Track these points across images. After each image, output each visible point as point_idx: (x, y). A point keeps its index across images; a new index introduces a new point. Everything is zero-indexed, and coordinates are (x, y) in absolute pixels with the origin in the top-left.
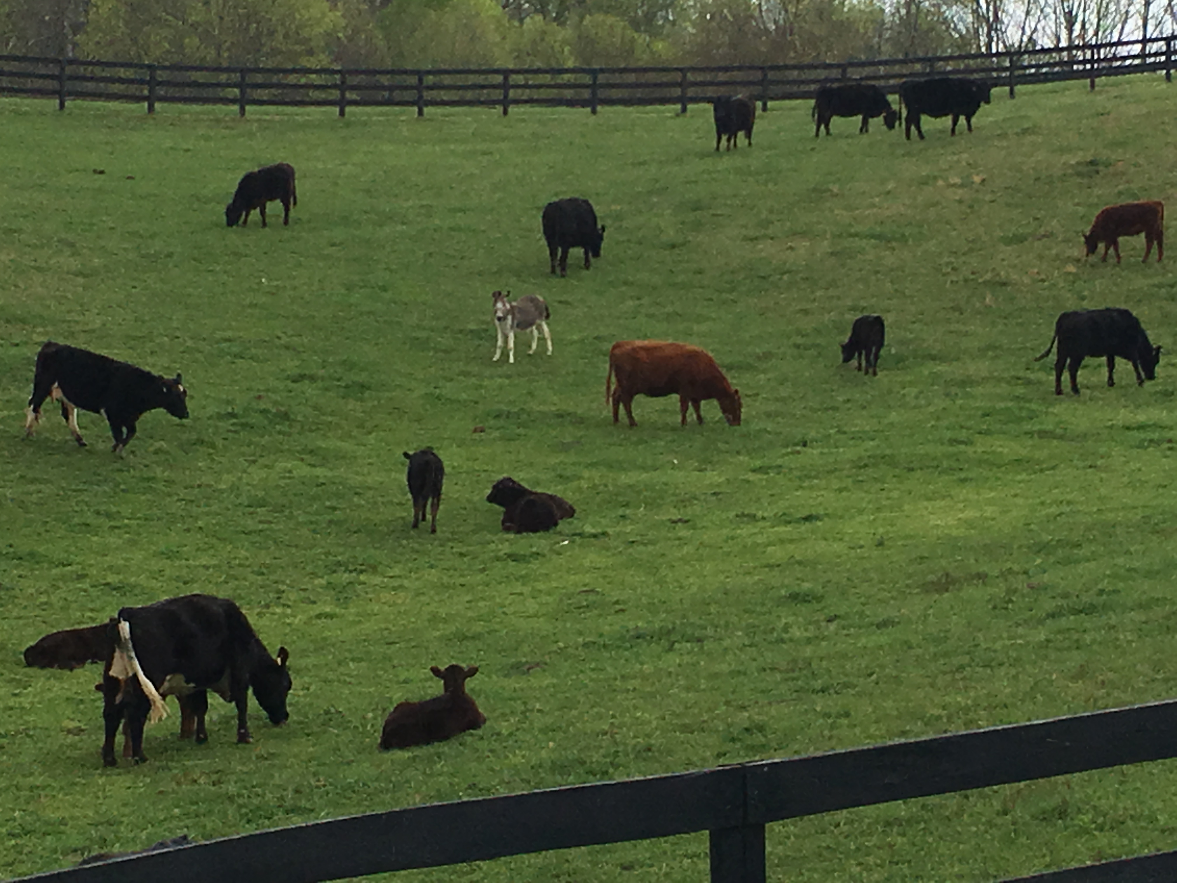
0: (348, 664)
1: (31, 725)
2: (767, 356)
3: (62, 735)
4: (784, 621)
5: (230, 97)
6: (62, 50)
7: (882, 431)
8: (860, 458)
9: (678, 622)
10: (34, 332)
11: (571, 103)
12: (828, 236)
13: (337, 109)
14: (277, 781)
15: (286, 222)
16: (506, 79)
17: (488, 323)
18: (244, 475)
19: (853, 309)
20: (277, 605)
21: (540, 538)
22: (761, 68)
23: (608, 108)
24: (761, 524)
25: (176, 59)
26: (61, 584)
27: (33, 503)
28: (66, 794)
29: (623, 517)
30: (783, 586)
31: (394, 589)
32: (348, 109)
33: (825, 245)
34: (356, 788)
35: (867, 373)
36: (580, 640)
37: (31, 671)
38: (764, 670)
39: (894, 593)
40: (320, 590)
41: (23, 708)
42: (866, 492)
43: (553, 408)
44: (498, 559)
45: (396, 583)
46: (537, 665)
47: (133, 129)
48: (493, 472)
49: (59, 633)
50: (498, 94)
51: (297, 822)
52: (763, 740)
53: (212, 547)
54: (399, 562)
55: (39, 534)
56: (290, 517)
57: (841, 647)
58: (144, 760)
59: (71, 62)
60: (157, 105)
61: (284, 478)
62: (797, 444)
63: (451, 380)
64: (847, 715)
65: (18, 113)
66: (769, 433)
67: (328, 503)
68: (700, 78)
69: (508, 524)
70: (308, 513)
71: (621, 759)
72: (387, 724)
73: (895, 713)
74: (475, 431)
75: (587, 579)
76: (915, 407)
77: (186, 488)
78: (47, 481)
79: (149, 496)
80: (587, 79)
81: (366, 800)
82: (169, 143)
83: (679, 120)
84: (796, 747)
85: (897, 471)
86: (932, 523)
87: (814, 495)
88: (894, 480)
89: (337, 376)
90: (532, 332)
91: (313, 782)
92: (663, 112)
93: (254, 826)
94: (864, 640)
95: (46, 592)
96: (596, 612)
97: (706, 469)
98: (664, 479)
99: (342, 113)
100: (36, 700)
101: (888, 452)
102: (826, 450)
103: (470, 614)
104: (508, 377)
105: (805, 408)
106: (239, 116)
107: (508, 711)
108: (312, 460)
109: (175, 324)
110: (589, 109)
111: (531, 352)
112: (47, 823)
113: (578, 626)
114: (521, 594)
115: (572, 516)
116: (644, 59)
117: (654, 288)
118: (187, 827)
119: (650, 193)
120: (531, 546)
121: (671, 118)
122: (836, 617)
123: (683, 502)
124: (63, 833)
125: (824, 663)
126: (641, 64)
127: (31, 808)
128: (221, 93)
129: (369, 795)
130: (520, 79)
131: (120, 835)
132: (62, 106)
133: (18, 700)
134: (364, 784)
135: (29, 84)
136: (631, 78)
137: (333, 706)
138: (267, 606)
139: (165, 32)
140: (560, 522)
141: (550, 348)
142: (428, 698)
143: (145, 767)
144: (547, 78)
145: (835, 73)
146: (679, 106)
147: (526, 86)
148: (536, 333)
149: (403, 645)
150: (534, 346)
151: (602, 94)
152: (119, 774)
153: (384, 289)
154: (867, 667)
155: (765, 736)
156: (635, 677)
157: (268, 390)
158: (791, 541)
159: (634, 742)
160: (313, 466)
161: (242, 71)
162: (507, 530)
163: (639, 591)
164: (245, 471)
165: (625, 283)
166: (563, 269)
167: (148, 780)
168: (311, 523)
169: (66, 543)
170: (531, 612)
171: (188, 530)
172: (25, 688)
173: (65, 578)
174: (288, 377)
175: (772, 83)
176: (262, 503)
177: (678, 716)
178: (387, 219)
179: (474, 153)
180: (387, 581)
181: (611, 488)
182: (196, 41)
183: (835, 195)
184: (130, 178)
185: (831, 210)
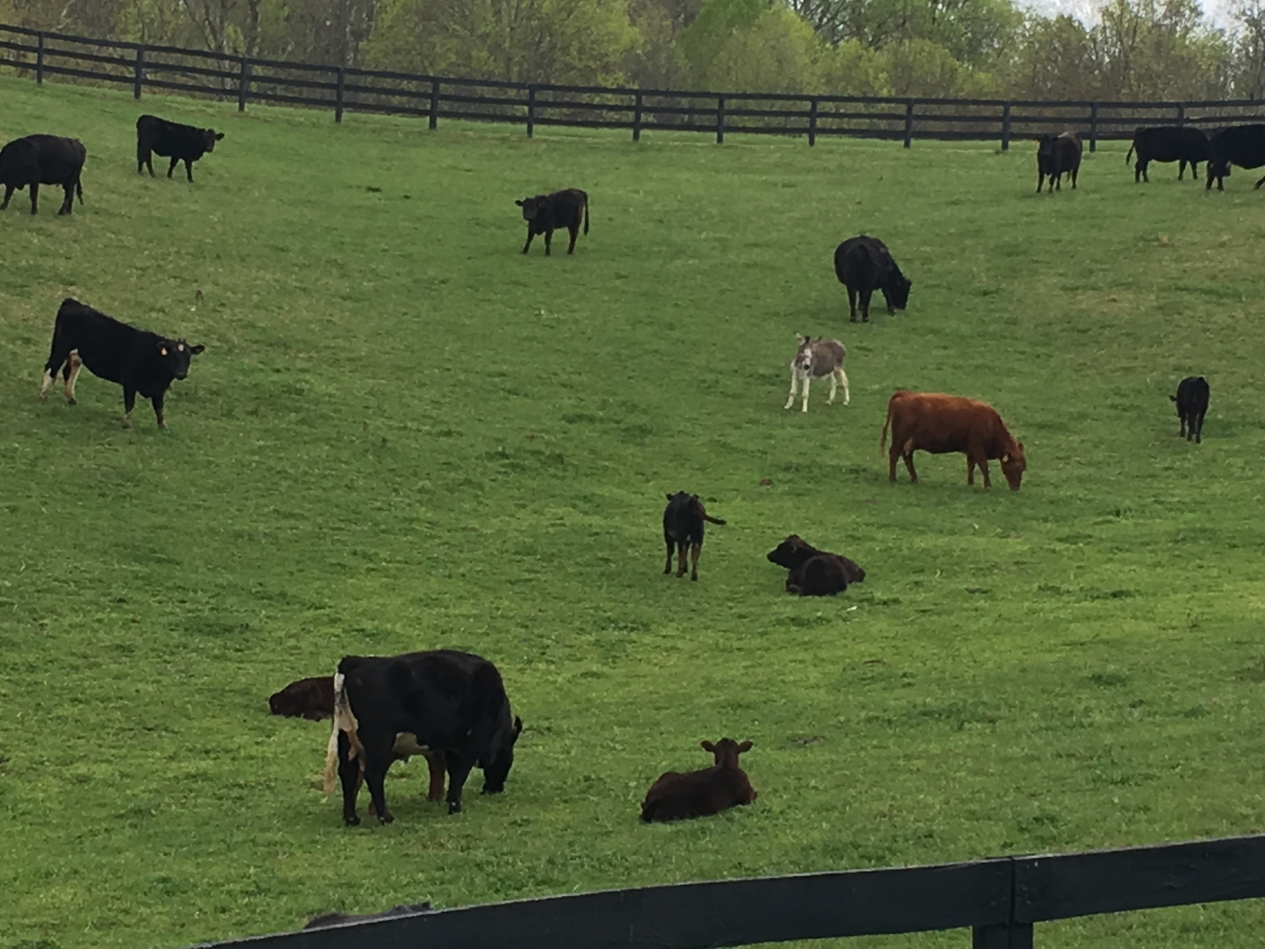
0: (612, 728)
1: (273, 776)
2: (1082, 416)
3: (304, 789)
4: (1085, 704)
5: (519, 114)
6: (343, 59)
7: (1204, 503)
8: (1179, 531)
9: (970, 701)
10: (296, 357)
11: (883, 135)
12: (1155, 288)
13: (631, 132)
14: (530, 848)
15: (571, 250)
16: (814, 106)
17: (781, 368)
18: (513, 520)
19: (1177, 369)
20: (540, 660)
21: (826, 602)
22: (1091, 105)
23: (923, 142)
24: (1065, 598)
25: (463, 71)
26: (311, 627)
27: (287, 540)
28: (305, 852)
29: (916, 583)
30: (1086, 666)
31: (667, 650)
32: (643, 132)
33: (1152, 299)
34: (614, 862)
35: (1189, 439)
36: (863, 714)
38: (1060, 756)
39: (1205, 680)
40: (588, 648)
41: (263, 758)
42: (1182, 569)
43: (848, 463)
44: (780, 622)
45: (669, 643)
46: (815, 738)
47: (412, 145)
48: (779, 529)
49: (306, 680)
50: (805, 122)
51: (549, 893)
52: (1055, 832)
53: (474, 595)
54: (672, 620)
55: (292, 574)
56: (561, 567)
57: (1146, 735)
58: (390, 820)
59: (351, 71)
60: (440, 121)
61: (553, 525)
62: (1110, 513)
63: (738, 428)
64: (1147, 809)
65: (291, 124)
66: (1081, 500)
67: (601, 555)
68: (1025, 112)
69: (791, 586)
70: (577, 564)
71: (901, 844)
72: (650, 794)
73: (1199, 809)
74: (763, 482)
75: (874, 648)
76: (1240, 478)
77: (449, 531)
78: (303, 517)
79: (409, 538)
80: (902, 109)
81: (623, 875)
82: (450, 161)
83: (997, 158)
84: (1090, 841)
85: (1219, 548)
86: (1251, 606)
87: (1126, 569)
88: (1214, 556)
89: (617, 418)
90: (829, 379)
91: (567, 851)
92: (982, 148)
93: (502, 895)
94: (1170, 730)
95: (295, 636)
96: (883, 684)
97: (1008, 536)
98: (964, 545)
99: (636, 136)
100: (280, 750)
101: (1208, 525)
102: (1141, 521)
103: (746, 680)
104: (801, 427)
105: (1120, 473)
106: (525, 135)
107: (780, 786)
108: (587, 507)
109: (447, 356)
110: (902, 143)
111: (829, 402)
112: (284, 881)
113: (861, 699)
114: (801, 662)
115: (861, 580)
116: (965, 90)
117: (962, 337)
118: (431, 894)
119: (963, 234)
120: (816, 611)
121: (991, 155)
122: (1141, 702)
123: (980, 571)
124: (301, 892)
125: (1126, 752)
126: (961, 95)
127: (268, 865)
128: (509, 110)
129: (627, 869)
130: (830, 107)
131: (360, 899)
132: (338, 117)
133: (260, 749)
134: (622, 858)
135: (306, 93)
136: (949, 110)
137: (594, 772)
138: (530, 662)
139: (454, 43)
140: (848, 585)
141: (848, 398)
142: (696, 769)
143: (389, 827)
144: (861, 107)
145: (1172, 113)
146: (999, 143)
147: (837, 115)
148: (834, 380)
149: (672, 711)
150: (833, 394)
151: (917, 126)
152: (362, 834)
153: (671, 327)
154: (1171, 758)
155: (1056, 827)
156: (919, 758)
157: (542, 431)
158: (1099, 618)
159: (913, 827)
160: (586, 513)
161: (531, 87)
162: (792, 592)
163: (928, 663)
164: (512, 516)
165: (934, 332)
166: (865, 315)
167: (393, 842)
168: (581, 574)
169: (317, 584)
170: (812, 682)
171: (450, 576)
172: (269, 737)
173: (316, 621)
174: (564, 417)
175: (1101, 121)
176: (530, 551)
177: (963, 801)
178: (679, 252)
179: (775, 184)
180: (659, 641)
181: (906, 552)
182: (485, 54)
183: (1164, 245)
184: (407, 197)
185: (1160, 261)
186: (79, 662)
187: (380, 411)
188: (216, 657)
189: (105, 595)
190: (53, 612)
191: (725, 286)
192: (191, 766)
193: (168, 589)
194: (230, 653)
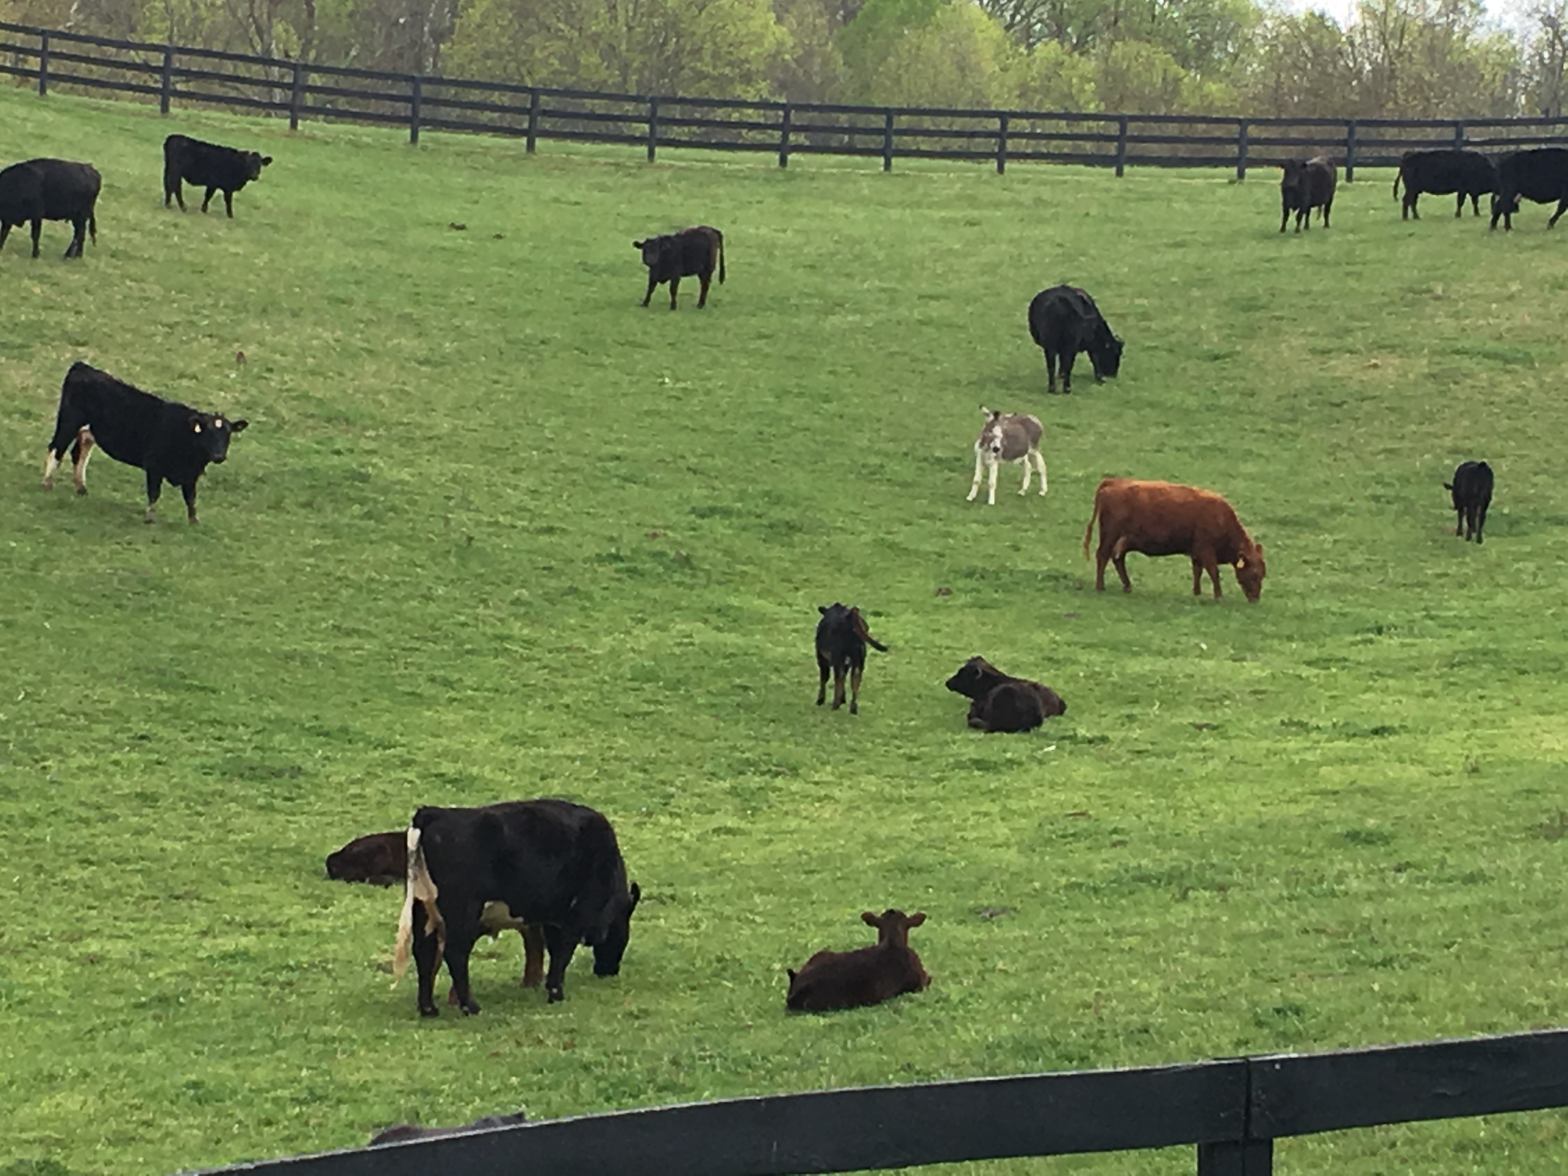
0: (751, 896)
1: (330, 956)
2: (1336, 510)
3: (369, 973)
4: (1338, 867)
5: (638, 134)
6: (419, 66)
7: (1486, 618)
8: (1455, 653)
9: (1195, 863)
10: (361, 436)
11: (1090, 160)
12: (1426, 351)
13: (776, 156)
14: (649, 1046)
15: (702, 304)
16: (1004, 125)
17: (962, 450)
18: (629, 638)
19: (1454, 451)
20: (662, 813)
21: (1016, 741)
22: (1348, 123)
23: (1137, 169)
24: (1314, 735)
25: (570, 80)
26: (379, 771)
27: (348, 662)
28: (370, 1051)
29: (1129, 717)
30: (1339, 821)
31: (820, 800)
32: (792, 157)
33: (1422, 365)
34: (754, 1062)
35: (1469, 538)
36: (1063, 880)
37: (337, 885)
38: (1306, 932)
39: (1487, 838)
40: (722, 797)
41: (320, 934)
42: (1459, 699)
43: (1045, 568)
44: (959, 765)
45: (823, 791)
46: (1004, 910)
47: (506, 172)
48: (959, 649)
49: (373, 835)
50: (992, 144)
51: (673, 1102)
52: (1300, 1026)
53: (582, 732)
54: (826, 763)
55: (354, 704)
56: (689, 697)
57: (1413, 905)
58: (475, 1010)
59: (429, 81)
60: (540, 142)
61: (680, 644)
62: (1369, 630)
63: (910, 524)
64: (1413, 999)
65: (356, 145)
66: (1334, 614)
67: (738, 681)
68: (1266, 133)
69: (974, 720)
70: (709, 693)
71: (1108, 1041)
73: (1479, 999)
74: (939, 592)
75: (1078, 798)
76: (1531, 588)
77: (550, 652)
78: (370, 635)
79: (501, 660)
80: (1114, 129)
81: (764, 1079)
82: (552, 192)
83: (1231, 189)
84: (1343, 1038)
85: (1505, 674)
86: (1544, 745)
87: (1390, 699)
88: (1498, 684)
89: (758, 511)
90: (1023, 464)
91: (695, 1050)
92: (1213, 177)
93: (615, 1104)
94: (1443, 900)
95: (358, 781)
96: (1088, 843)
97: (1244, 659)
98: (1188, 670)
99: (783, 161)
100: (339, 923)
101: (1491, 646)
102: (1409, 641)
103: (918, 838)
104: (987, 524)
105: (1382, 581)
106: (646, 160)
107: (960, 970)
108: (719, 622)
109: (548, 434)
110: (1113, 170)
111: (1022, 493)
112: (344, 1087)
113: (1060, 861)
114: (986, 814)
115: (1061, 713)
116: (1191, 104)
117: (1187, 412)
118: (527, 1103)
119: (1189, 284)
120: (1005, 751)
121: (1222, 185)
122: (1408, 865)
123: (1208, 703)
124: (365, 1100)
125: (1389, 927)
126: (1186, 112)
127: (324, 1066)
128: (625, 129)
129: (769, 1071)
130: (1024, 125)
131: (438, 1108)
132: (414, 137)
133: (314, 922)
134: (764, 1058)
135: (373, 107)
136: (1172, 129)
137: (729, 951)
138: (649, 814)
139: (558, 45)
140: (1045, 720)
141: (1045, 487)
142: (855, 948)
144: (1063, 126)
145: (1449, 134)
146: (1234, 171)
147: (1032, 136)
148: (1028, 465)
149: (826, 875)
150: (1026, 484)
151: (1133, 149)
152: (441, 1028)
153: (827, 399)
154: (1445, 935)
155: (1302, 1021)
156: (1132, 934)
157: (666, 527)
158: (1355, 761)
159: (1124, 1020)
160: (719, 629)
161: (652, 100)
162: (975, 726)
163: (1144, 817)
164: (628, 633)
165: (1152, 405)
166: (1067, 384)
167: (479, 1037)
168: (714, 706)
169: (386, 717)
170: (1000, 840)
171: (551, 708)
172: (326, 907)
173: (385, 764)
174: (693, 511)
175: (1360, 143)
176: (650, 676)
177: (1187, 988)
178: (836, 306)
179: (955, 221)
180: (811, 789)
181: (1115, 678)
182: (595, 59)
183: (1437, 298)
184: (499, 237)
185: (1432, 317)
186: (92, 814)
187: (466, 504)
188: (261, 808)
189: (122, 730)
190: (59, 751)
191: (894, 348)
192: (229, 943)
193: (201, 723)
194: (278, 803)
